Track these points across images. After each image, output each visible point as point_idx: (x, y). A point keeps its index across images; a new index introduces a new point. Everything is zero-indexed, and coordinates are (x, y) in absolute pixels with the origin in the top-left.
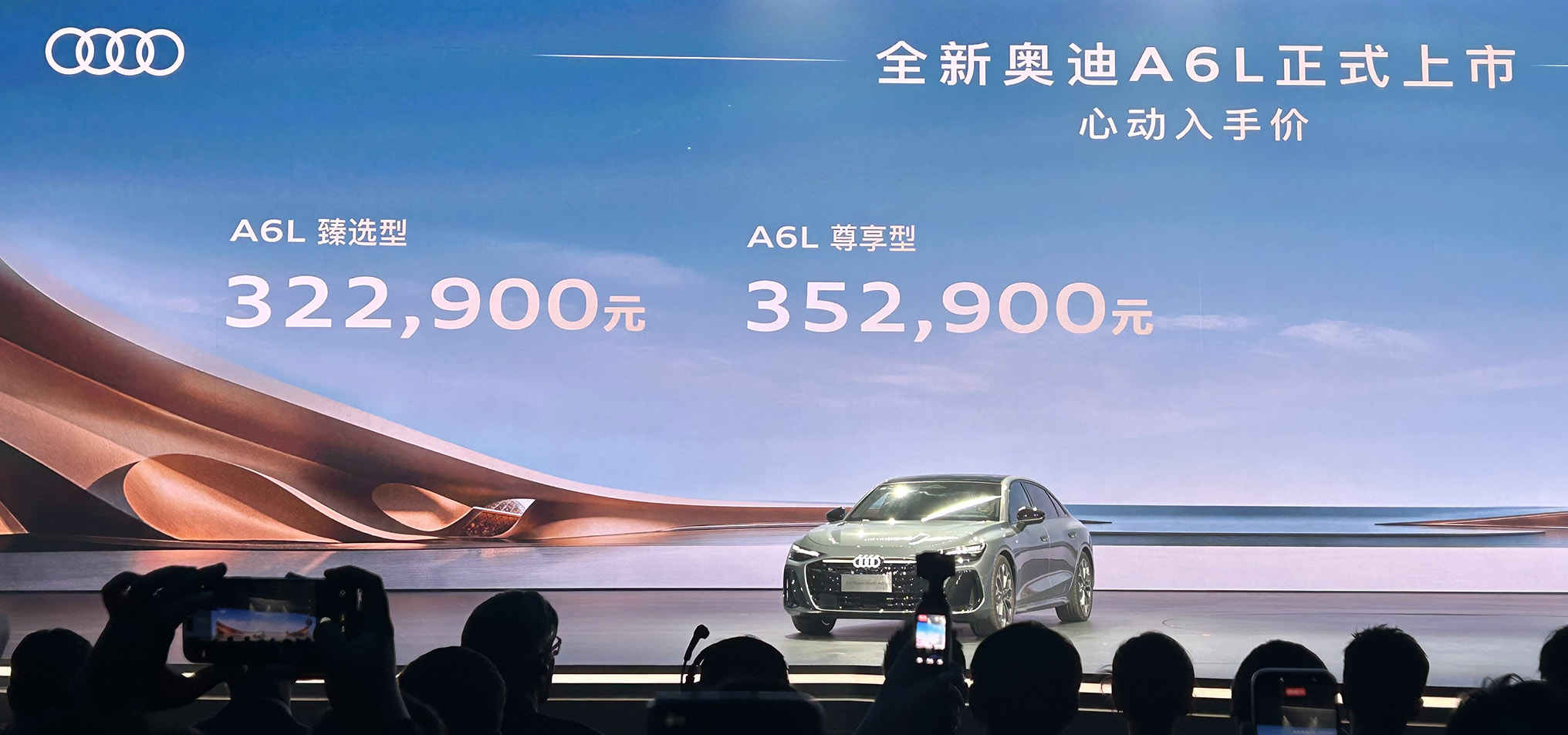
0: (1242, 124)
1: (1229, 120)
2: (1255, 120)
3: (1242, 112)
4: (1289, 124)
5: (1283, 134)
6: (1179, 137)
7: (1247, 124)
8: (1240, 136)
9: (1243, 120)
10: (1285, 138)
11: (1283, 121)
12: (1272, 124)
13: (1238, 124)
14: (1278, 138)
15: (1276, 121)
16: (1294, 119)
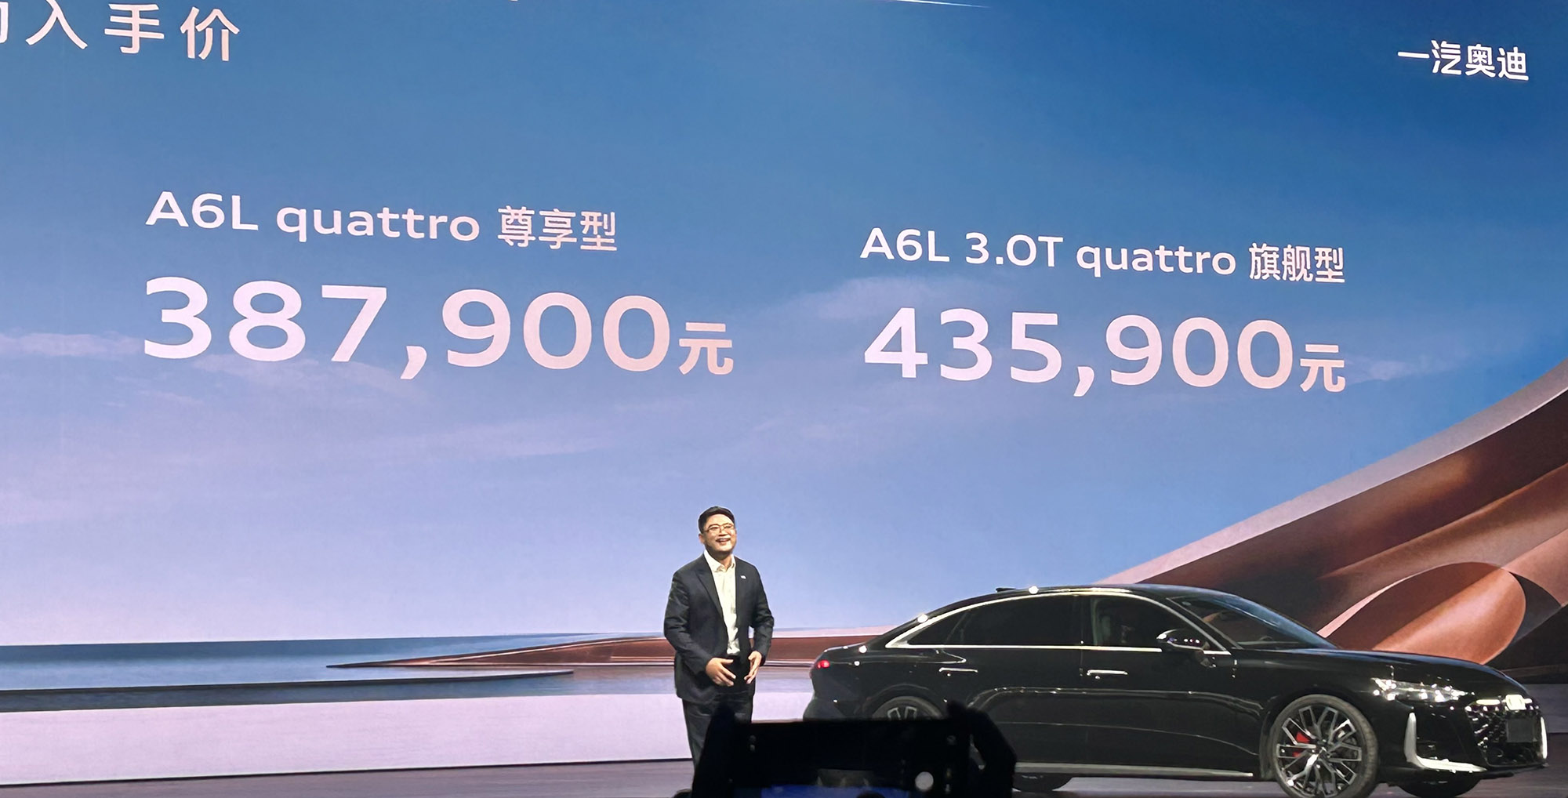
0: (136, 27)
1: (113, 19)
2: (156, 22)
3: (136, 9)
4: (209, 33)
5: (200, 47)
6: (31, 41)
7: (143, 28)
8: (131, 47)
9: (136, 21)
10: (204, 55)
11: (200, 28)
12: (183, 31)
13: (129, 27)
14: (191, 55)
15: (188, 26)
16: (217, 26)
